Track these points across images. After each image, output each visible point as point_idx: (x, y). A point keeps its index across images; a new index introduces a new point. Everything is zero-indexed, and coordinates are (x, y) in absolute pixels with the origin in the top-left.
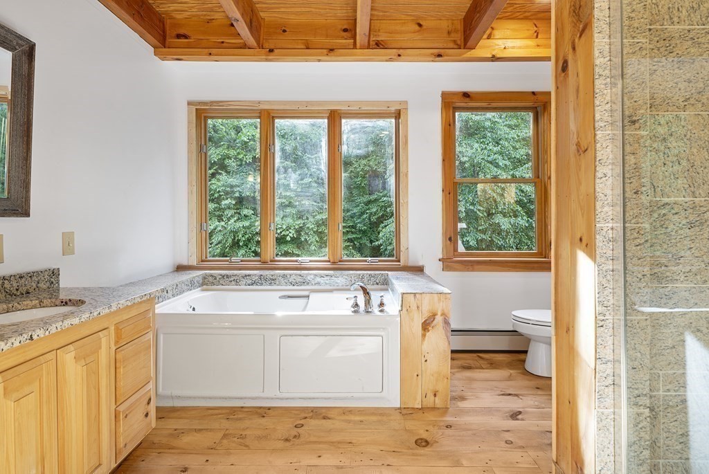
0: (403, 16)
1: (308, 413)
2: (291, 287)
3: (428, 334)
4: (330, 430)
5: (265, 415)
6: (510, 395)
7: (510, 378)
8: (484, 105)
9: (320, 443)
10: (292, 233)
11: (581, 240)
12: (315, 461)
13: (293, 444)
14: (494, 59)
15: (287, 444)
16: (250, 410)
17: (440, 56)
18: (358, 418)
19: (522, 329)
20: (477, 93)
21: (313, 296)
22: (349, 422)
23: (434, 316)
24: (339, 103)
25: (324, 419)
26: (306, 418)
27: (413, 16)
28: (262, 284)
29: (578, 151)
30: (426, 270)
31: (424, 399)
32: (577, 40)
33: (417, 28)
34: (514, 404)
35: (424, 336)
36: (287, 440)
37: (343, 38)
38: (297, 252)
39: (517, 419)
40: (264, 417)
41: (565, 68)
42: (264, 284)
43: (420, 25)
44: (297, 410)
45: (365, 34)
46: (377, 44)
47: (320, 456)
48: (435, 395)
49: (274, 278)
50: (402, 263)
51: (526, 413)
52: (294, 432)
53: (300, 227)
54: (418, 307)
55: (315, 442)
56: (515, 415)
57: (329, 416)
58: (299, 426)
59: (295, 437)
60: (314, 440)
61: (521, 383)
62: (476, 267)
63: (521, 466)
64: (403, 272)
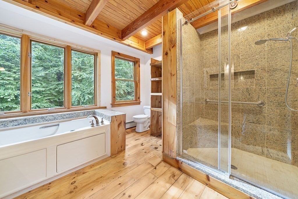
0: (103, 21)
1: (74, 175)
2: (47, 122)
3: (119, 128)
4: (90, 177)
5: (49, 188)
6: (137, 140)
7: (134, 135)
8: (123, 58)
9: (89, 184)
10: (13, 97)
11: (172, 96)
12: (92, 193)
13: (76, 192)
14: (129, 46)
15: (73, 194)
16: (37, 190)
17: (115, 39)
18: (98, 167)
19: (136, 121)
20: (122, 54)
21: (61, 124)
22: (96, 169)
23: (121, 122)
24: (72, 44)
25: (84, 174)
26: (74, 178)
27: (107, 23)
28: (26, 123)
29: (171, 75)
30: (107, 108)
31: (118, 150)
32: (171, 48)
33: (107, 27)
34: (140, 142)
35: (118, 129)
36: (71, 192)
37: (78, 18)
38: (15, 107)
39: (143, 145)
40: (49, 189)
41: (167, 54)
42: (28, 123)
43: (109, 27)
44: (67, 177)
45: (92, 21)
46: (93, 26)
47: (92, 190)
48: (121, 147)
49: (35, 119)
50: (98, 106)
51: (144, 143)
52: (73, 186)
53: (18, 94)
54: (116, 120)
55: (86, 185)
56: (142, 145)
57: (85, 171)
58: (74, 183)
59: (74, 188)
60: (85, 185)
61: (137, 136)
62: (121, 105)
63: (152, 157)
64: (101, 109)
